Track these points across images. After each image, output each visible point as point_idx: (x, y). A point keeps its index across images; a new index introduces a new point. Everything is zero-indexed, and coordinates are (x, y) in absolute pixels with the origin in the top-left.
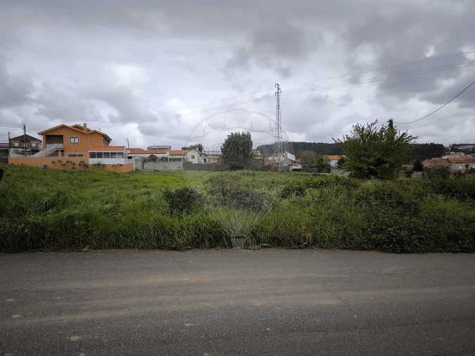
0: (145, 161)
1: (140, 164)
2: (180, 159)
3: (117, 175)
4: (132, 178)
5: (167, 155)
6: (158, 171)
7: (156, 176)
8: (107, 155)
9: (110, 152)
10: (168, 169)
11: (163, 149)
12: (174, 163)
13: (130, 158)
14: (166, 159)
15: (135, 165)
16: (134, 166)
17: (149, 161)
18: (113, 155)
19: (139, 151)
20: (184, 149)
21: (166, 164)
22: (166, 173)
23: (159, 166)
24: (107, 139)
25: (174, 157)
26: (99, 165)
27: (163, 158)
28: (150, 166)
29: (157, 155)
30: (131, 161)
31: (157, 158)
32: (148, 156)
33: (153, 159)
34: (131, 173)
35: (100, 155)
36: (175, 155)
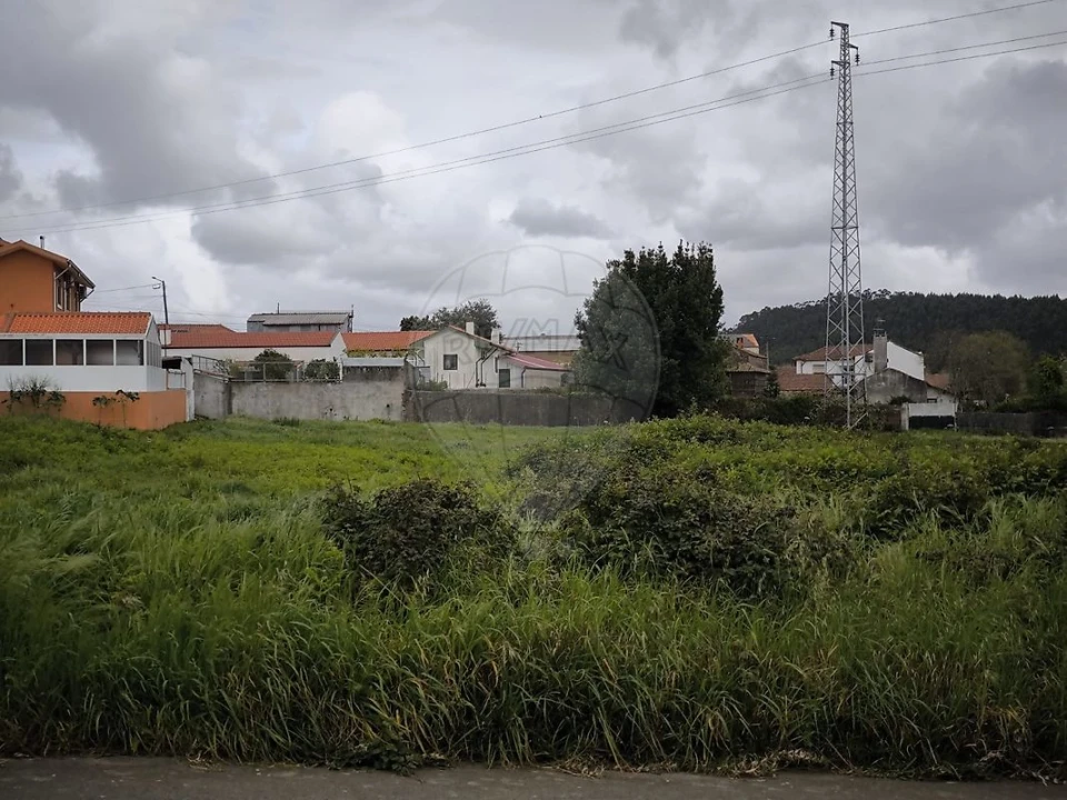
0: (236, 379)
1: (214, 390)
2: (391, 373)
3: (112, 439)
4: (183, 450)
5: (335, 352)
6: (294, 423)
7: (286, 447)
8: (71, 352)
9: (85, 337)
10: (339, 418)
11: (318, 328)
12: (365, 388)
13: (173, 364)
14: (332, 370)
15: (191, 395)
16: (191, 402)
17: (257, 377)
18: (98, 351)
19: (214, 335)
20: (408, 325)
21: (332, 392)
22: (328, 434)
23: (299, 402)
24: (72, 282)
25: (367, 361)
26: (36, 394)
27: (316, 364)
28: (257, 402)
29: (295, 354)
30: (175, 380)
31: (289, 365)
32: (250, 355)
33: (273, 370)
34: (176, 431)
35: (39, 353)
36: (373, 353)
